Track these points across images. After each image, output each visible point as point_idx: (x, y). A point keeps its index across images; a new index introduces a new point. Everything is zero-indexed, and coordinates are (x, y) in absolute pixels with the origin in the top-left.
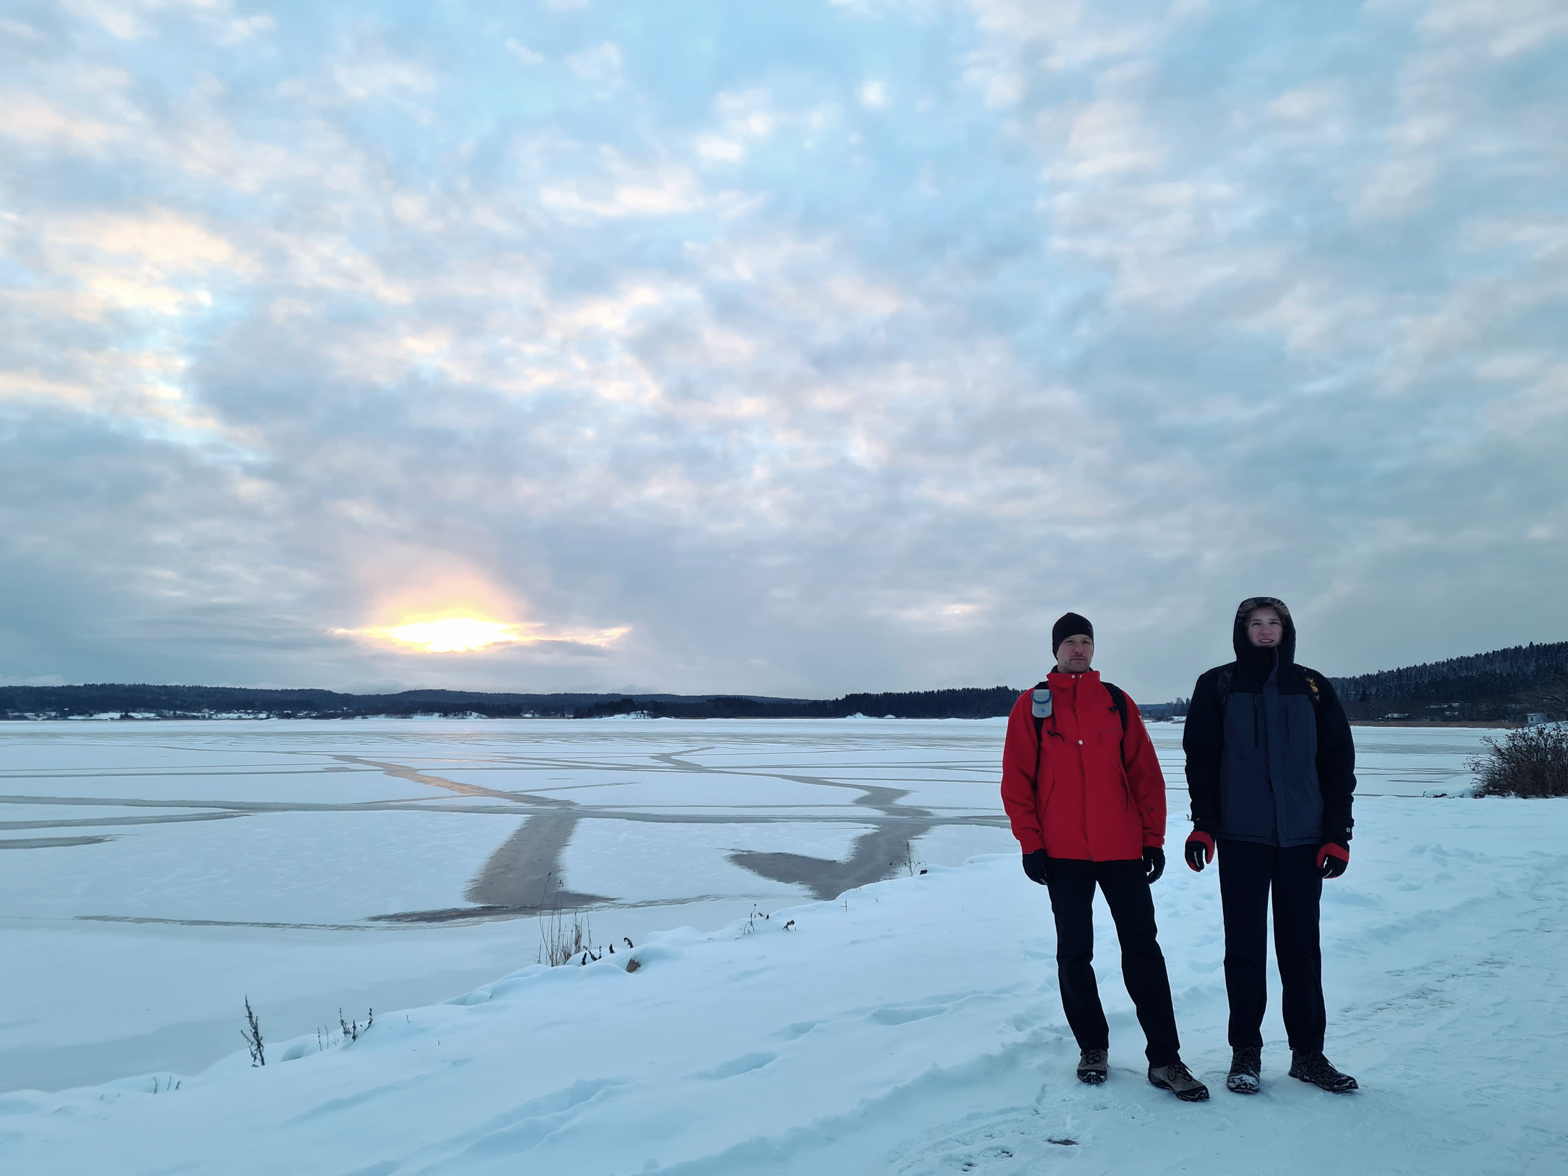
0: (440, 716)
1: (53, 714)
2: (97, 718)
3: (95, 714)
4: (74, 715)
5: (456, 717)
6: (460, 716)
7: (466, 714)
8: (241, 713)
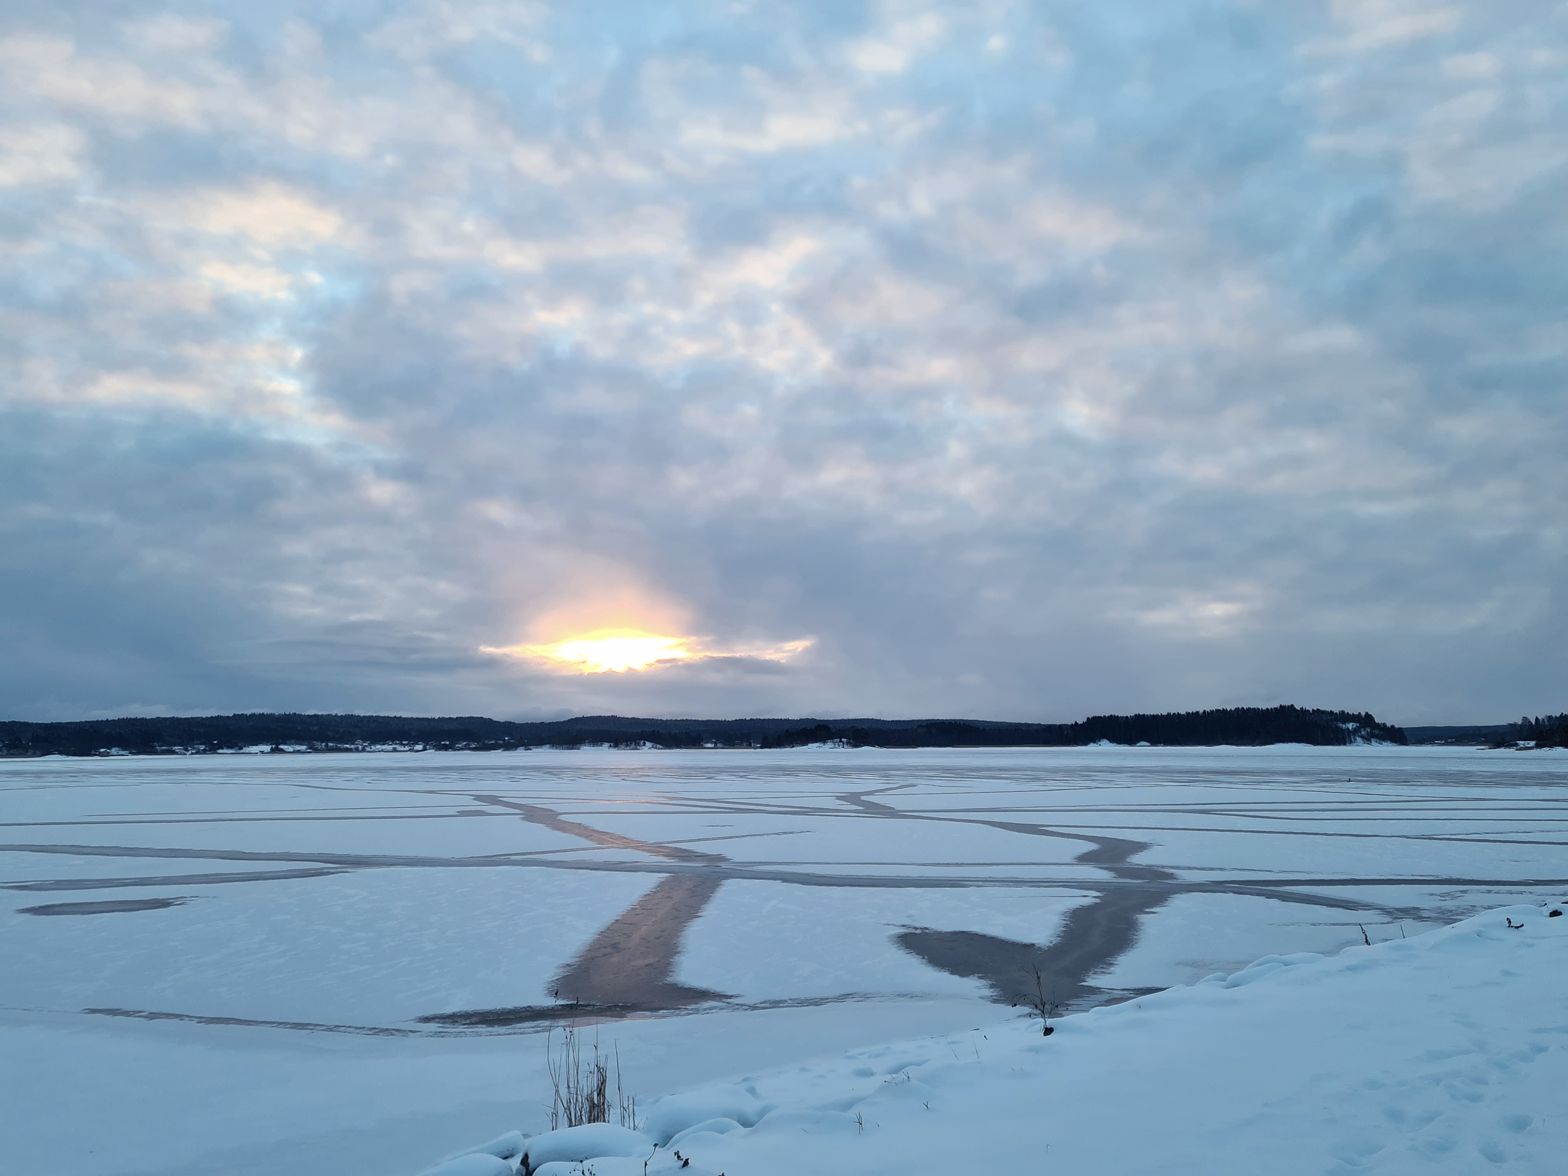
0: (610, 746)
1: (202, 747)
2: (247, 751)
3: (245, 747)
4: (223, 749)
5: (628, 748)
6: (633, 746)
7: (639, 744)
8: (396, 744)
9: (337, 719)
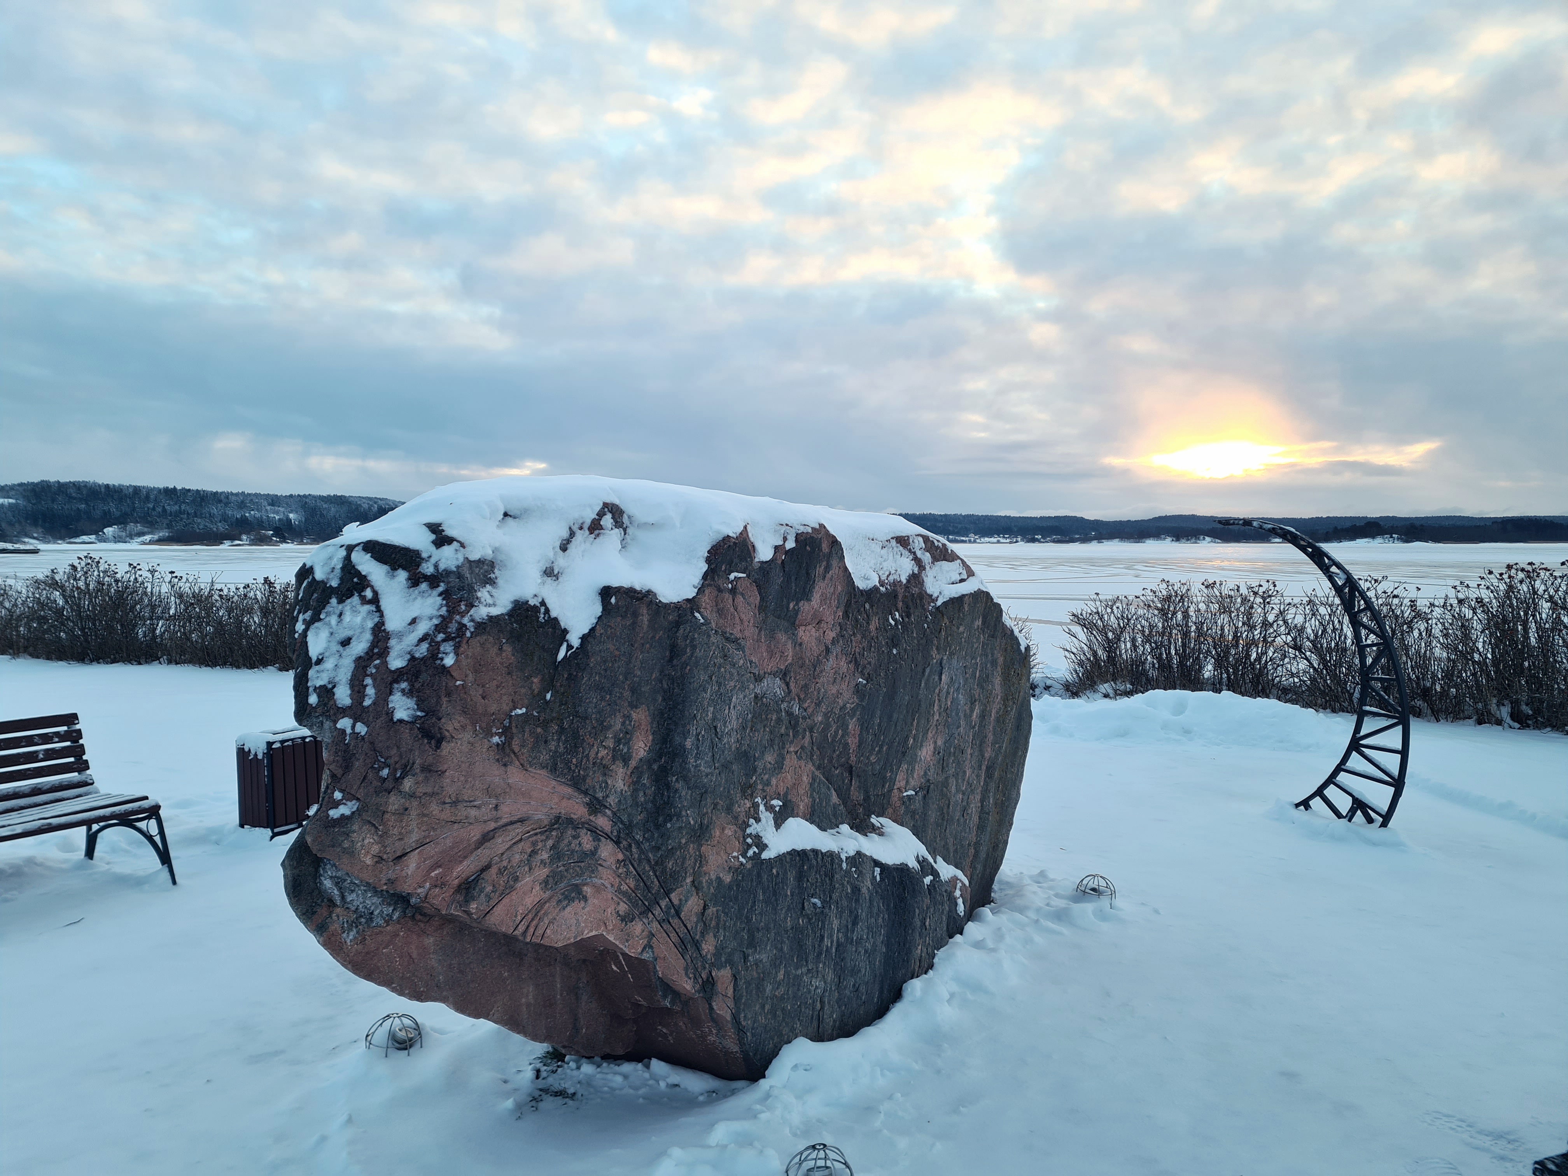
0: (1172, 540)
5: (1188, 542)
6: (1193, 540)
8: (1000, 537)
9: (961, 518)
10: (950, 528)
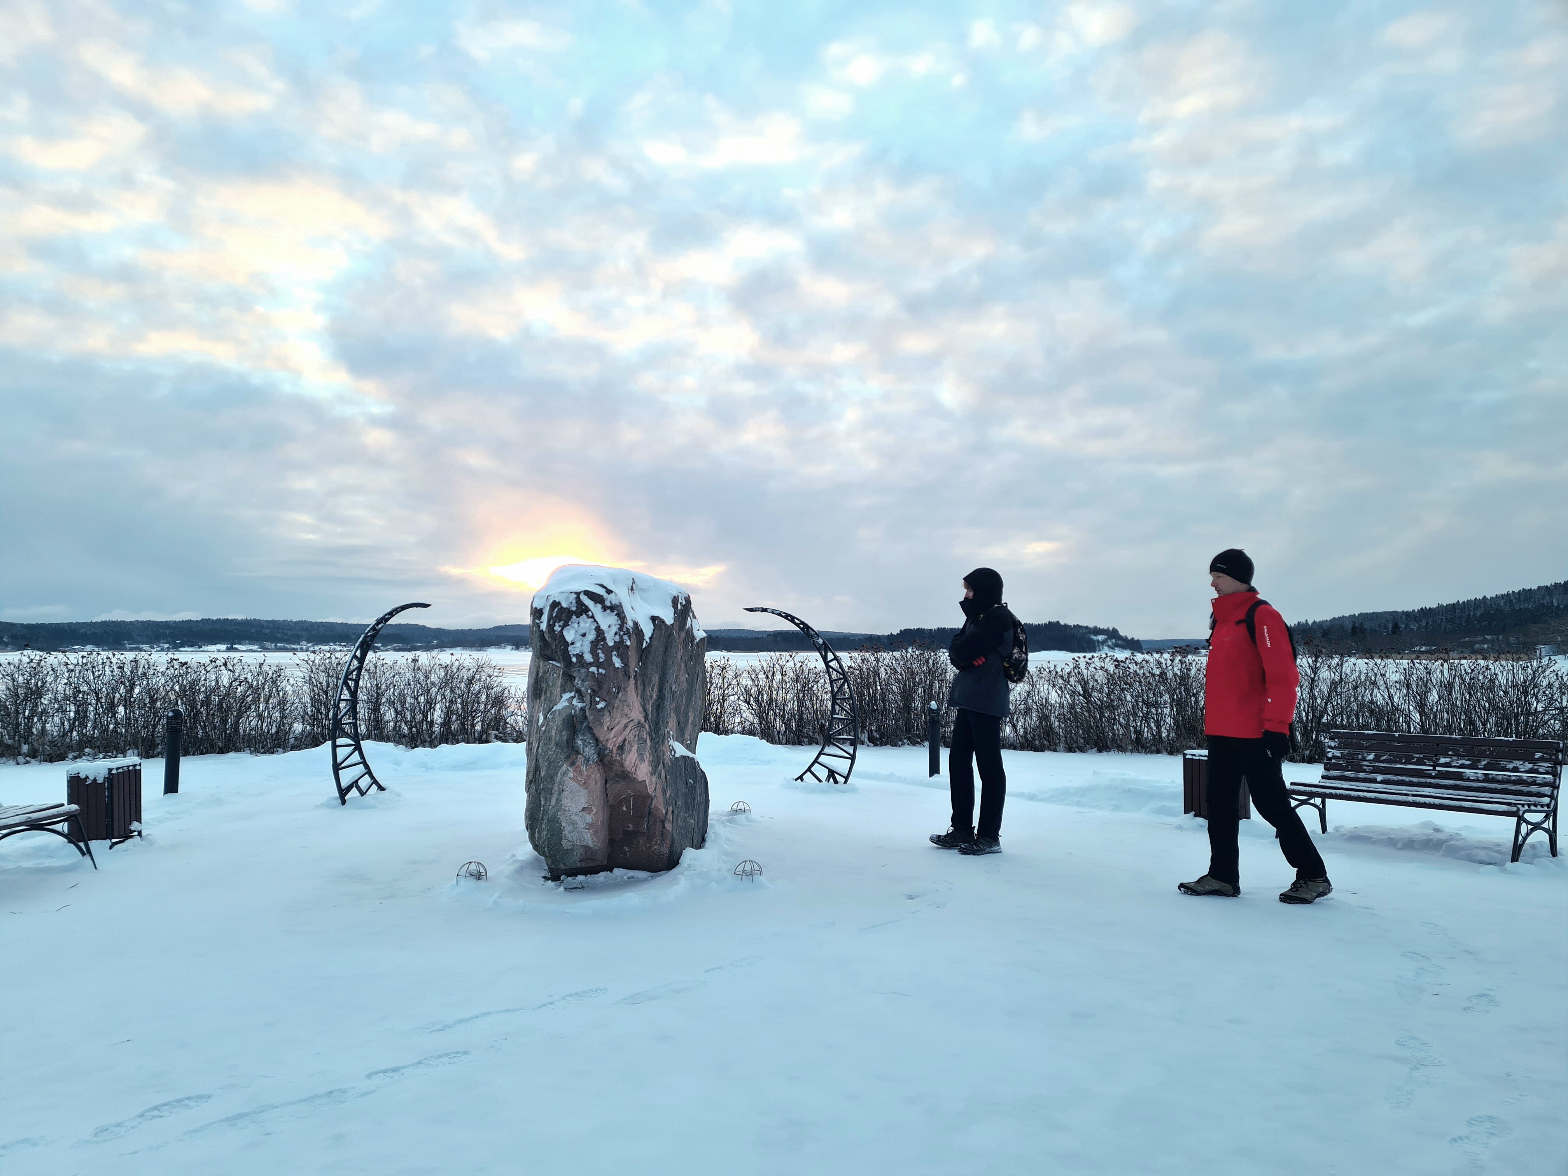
1: (166, 646)
2: (205, 650)
3: (204, 645)
4: (184, 647)
8: (336, 645)
9: (291, 624)
10: (279, 635)
